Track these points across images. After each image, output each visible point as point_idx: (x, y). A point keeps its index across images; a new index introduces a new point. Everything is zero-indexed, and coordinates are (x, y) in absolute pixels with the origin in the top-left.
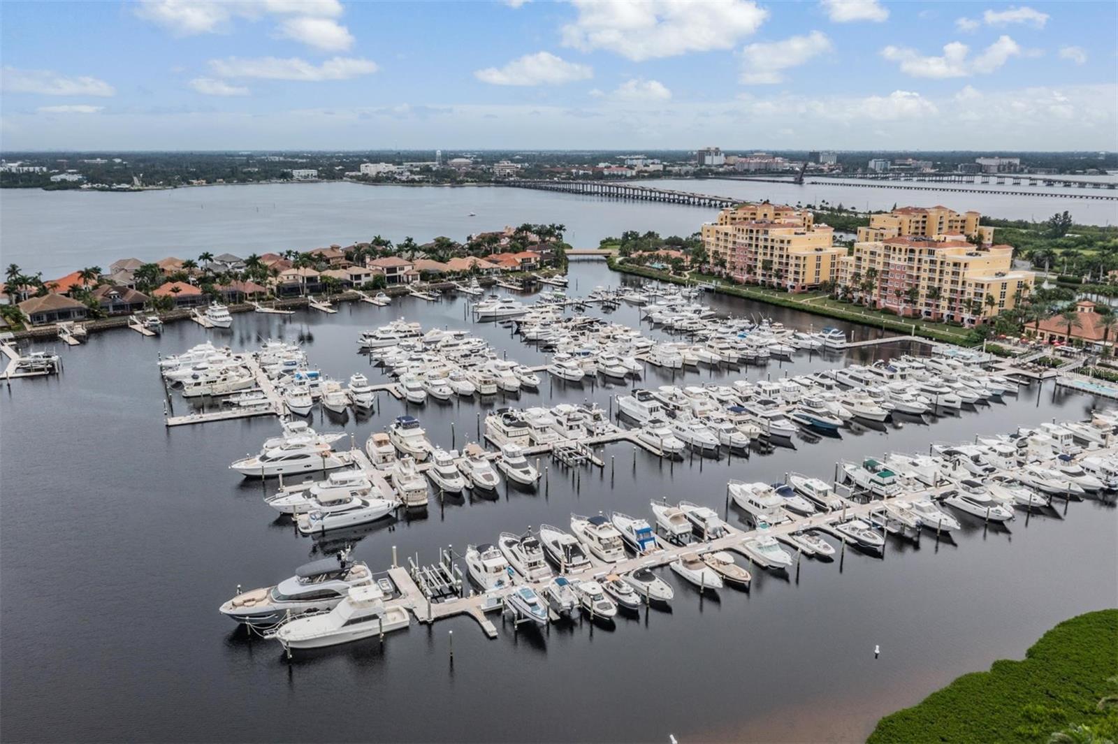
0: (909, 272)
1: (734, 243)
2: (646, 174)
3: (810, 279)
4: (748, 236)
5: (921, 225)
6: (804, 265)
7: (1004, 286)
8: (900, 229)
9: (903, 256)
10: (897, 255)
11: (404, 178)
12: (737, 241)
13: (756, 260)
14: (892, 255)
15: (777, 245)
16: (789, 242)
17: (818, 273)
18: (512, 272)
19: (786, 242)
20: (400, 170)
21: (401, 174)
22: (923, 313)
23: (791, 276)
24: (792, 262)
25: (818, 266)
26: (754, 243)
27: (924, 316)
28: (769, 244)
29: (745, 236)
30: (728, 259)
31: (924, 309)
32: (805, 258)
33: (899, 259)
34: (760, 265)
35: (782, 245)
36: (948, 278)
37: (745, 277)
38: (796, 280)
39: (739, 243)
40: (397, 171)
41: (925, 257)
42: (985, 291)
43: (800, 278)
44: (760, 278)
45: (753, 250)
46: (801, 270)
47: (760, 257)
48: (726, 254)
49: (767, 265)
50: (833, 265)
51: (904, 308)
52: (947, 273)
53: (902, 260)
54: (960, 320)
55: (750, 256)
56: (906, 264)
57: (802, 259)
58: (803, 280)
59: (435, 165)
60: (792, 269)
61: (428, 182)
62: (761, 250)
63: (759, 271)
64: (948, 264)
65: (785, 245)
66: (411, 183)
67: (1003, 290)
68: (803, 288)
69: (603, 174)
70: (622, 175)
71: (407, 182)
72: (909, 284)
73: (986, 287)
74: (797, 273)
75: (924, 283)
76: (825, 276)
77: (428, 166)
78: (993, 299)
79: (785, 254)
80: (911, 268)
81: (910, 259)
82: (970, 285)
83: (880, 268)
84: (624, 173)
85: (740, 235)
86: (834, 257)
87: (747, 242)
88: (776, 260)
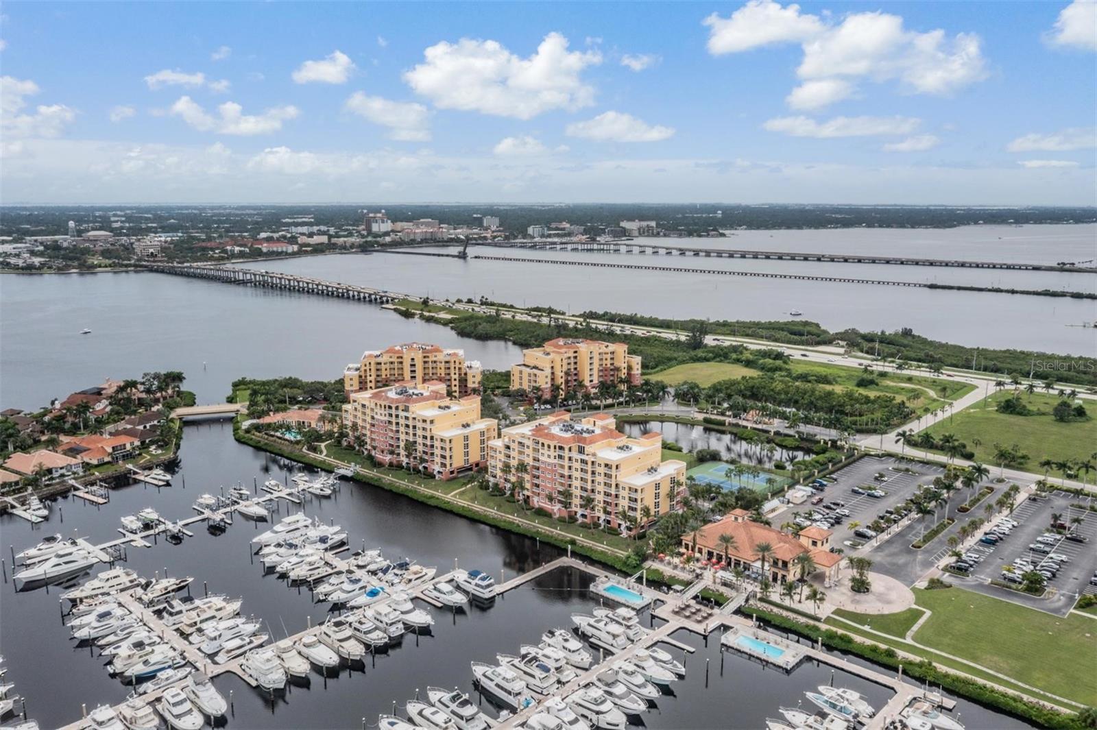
0: (561, 471)
1: (373, 418)
2: (309, 249)
3: (458, 462)
4: (387, 413)
5: (572, 360)
6: (451, 449)
7: (657, 486)
8: (552, 367)
9: (552, 453)
10: (546, 451)
11: (20, 263)
12: (376, 416)
13: (398, 439)
14: (541, 451)
15: (420, 425)
16: (432, 422)
17: (467, 454)
18: (97, 466)
19: (428, 422)
20: (16, 251)
21: (18, 255)
22: (578, 516)
23: (438, 460)
24: (437, 444)
25: (466, 446)
26: (394, 420)
27: (580, 520)
28: (411, 423)
29: (383, 412)
30: (368, 433)
31: (580, 511)
32: (450, 441)
33: (549, 456)
34: (402, 444)
35: (424, 425)
36: (600, 479)
37: (387, 458)
38: (444, 465)
39: (378, 420)
40: (14, 252)
41: (575, 455)
42: (639, 496)
43: (448, 462)
44: (404, 460)
45: (394, 429)
46: (448, 454)
47: (403, 437)
48: (365, 428)
49: (410, 447)
50: (482, 442)
51: (559, 509)
52: (600, 474)
53: (552, 457)
54: (617, 526)
55: (391, 434)
56: (556, 461)
57: (448, 441)
58: (451, 465)
59: (65, 240)
60: (438, 452)
61: (50, 268)
62: (402, 429)
63: (403, 452)
64: (600, 465)
65: (428, 426)
66: (29, 270)
67: (657, 491)
68: (452, 472)
69: (262, 252)
70: (282, 252)
71: (22, 268)
72: (562, 484)
73: (639, 491)
74: (443, 457)
75: (576, 483)
76: (475, 457)
77: (57, 241)
78: (648, 510)
79: (428, 434)
80: (562, 467)
81: (560, 457)
82: (624, 488)
83: (529, 461)
84: (284, 250)
85: (378, 410)
86: (482, 434)
87: (387, 418)
88: (420, 440)
